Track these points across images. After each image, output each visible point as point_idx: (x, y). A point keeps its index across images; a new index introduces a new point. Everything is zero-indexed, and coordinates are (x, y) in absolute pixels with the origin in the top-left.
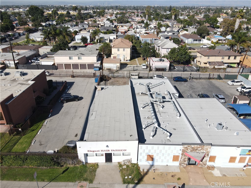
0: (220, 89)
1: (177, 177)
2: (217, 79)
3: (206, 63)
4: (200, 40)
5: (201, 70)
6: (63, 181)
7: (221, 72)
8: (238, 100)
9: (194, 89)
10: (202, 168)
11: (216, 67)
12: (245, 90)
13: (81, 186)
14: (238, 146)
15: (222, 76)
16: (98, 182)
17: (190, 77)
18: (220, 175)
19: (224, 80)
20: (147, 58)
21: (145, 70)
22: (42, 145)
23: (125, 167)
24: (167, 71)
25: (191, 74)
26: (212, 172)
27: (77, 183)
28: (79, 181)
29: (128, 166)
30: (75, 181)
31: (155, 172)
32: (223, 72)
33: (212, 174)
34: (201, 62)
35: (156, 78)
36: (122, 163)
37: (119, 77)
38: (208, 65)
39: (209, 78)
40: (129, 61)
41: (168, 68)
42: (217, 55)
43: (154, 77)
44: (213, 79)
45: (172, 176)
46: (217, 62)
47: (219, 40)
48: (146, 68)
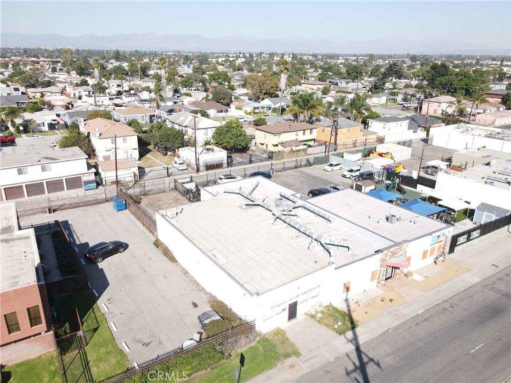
0: (322, 179)
1: (387, 300)
2: (306, 166)
3: (277, 145)
4: (227, 111)
5: (274, 156)
6: (256, 375)
7: (301, 156)
8: (363, 187)
9: (292, 186)
10: (400, 278)
11: (294, 149)
12: (354, 174)
13: (291, 366)
14: (430, 234)
15: (312, 161)
16: (309, 350)
17: (272, 169)
18: (424, 279)
19: (314, 166)
20: (177, 150)
21: (186, 171)
22: (149, 343)
23: (320, 315)
24: (225, 168)
25: (272, 164)
26: (413, 278)
27: (279, 365)
28: (280, 363)
29: (322, 312)
30: (275, 365)
31: (359, 305)
32: (304, 156)
33: (414, 281)
34: (267, 145)
35: (224, 181)
36: (313, 312)
37: (153, 192)
38: (280, 148)
39: (296, 167)
40: (139, 160)
41: (226, 162)
42: (289, 130)
43: (221, 179)
44: (301, 166)
45: (382, 300)
46: (291, 141)
47: (255, 108)
48: (186, 168)
